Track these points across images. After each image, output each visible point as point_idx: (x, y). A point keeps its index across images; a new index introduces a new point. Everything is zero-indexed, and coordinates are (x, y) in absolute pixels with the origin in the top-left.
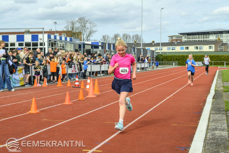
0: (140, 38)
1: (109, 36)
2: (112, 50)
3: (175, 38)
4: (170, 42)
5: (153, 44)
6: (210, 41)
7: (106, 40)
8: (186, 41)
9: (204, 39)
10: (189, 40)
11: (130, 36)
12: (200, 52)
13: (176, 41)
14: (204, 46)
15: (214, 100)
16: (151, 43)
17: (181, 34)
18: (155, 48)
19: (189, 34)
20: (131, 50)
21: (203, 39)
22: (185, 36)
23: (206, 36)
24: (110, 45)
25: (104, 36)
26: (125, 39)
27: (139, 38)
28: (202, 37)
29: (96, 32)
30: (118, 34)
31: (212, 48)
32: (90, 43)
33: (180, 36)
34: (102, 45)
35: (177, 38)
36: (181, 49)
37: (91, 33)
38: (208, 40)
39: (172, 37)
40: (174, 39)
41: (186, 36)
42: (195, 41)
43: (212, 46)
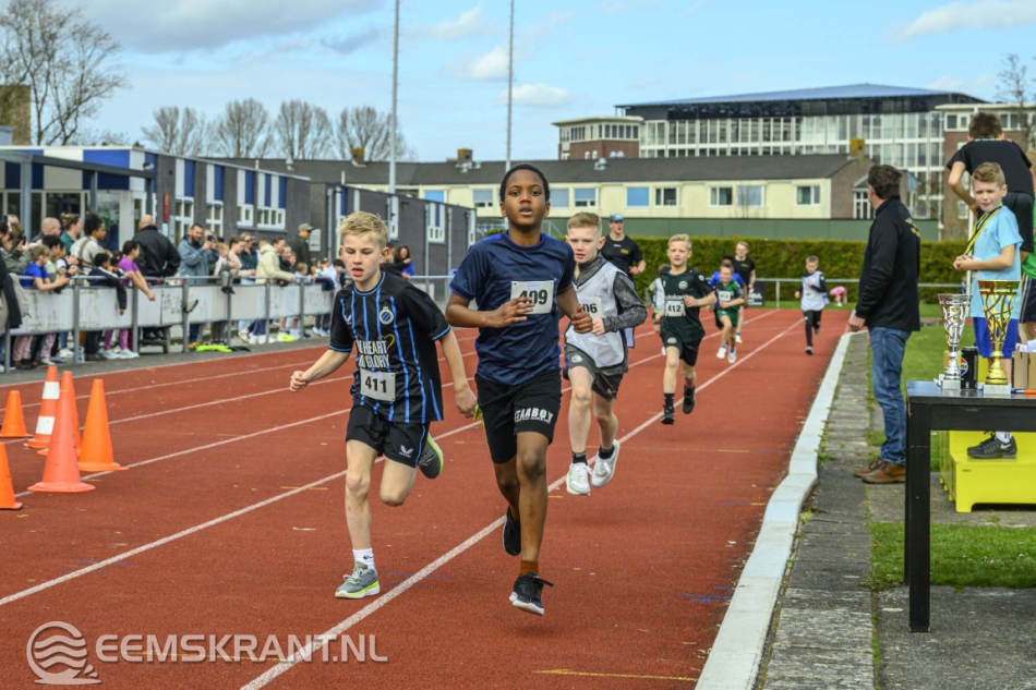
0: (384, 133)
1: (198, 116)
2: (210, 197)
3: (596, 131)
4: (565, 156)
5: (465, 170)
6: (807, 156)
7: (179, 140)
8: (661, 152)
9: (772, 144)
10: (677, 147)
11: (322, 116)
12: (743, 219)
13: (604, 154)
14: (766, 187)
15: (807, 516)
16: (451, 163)
17: (633, 110)
18: (475, 191)
19: (678, 113)
20: (327, 204)
21: (766, 144)
22: (656, 122)
23: (782, 124)
24: (197, 167)
25: (167, 112)
26: (296, 137)
27: (380, 132)
28: (755, 133)
29: (115, 88)
30: (251, 101)
31: (817, 200)
32: (75, 154)
33: (625, 125)
34: (151, 167)
35: (607, 135)
36: (635, 199)
37: (87, 95)
38: (793, 152)
39: (576, 127)
40: (588, 139)
41: (661, 126)
42: (713, 151)
43: (817, 189)
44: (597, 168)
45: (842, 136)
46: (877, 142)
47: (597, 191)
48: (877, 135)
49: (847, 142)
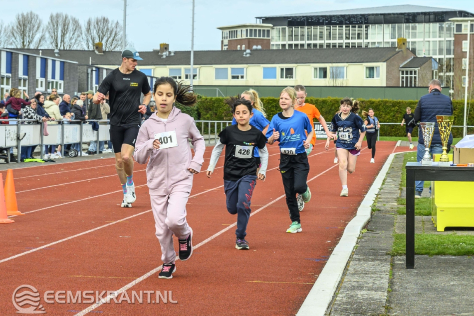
44: (245, 55)
45: (393, 37)
46: (414, 40)
47: (245, 69)
48: (414, 36)
49: (396, 40)
